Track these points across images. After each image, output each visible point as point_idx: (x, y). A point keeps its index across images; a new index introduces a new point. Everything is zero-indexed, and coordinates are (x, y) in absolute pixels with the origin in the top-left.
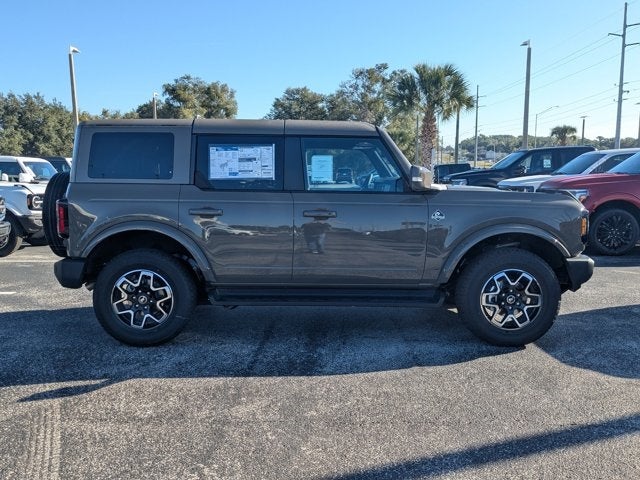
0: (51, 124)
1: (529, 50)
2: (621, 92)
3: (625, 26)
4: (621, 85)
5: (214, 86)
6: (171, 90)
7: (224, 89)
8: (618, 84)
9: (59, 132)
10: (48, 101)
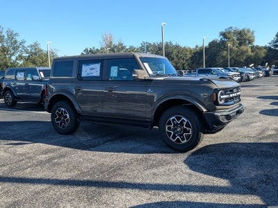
0: (174, 53)
5: (244, 30)
6: (223, 34)
7: (248, 31)
9: (177, 56)
10: (174, 44)
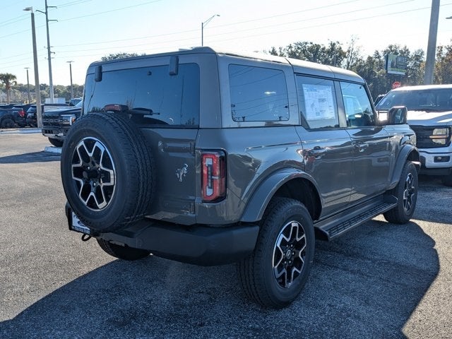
1: (33, 15)
2: (49, 53)
3: (47, 7)
4: (49, 48)
8: (47, 47)
